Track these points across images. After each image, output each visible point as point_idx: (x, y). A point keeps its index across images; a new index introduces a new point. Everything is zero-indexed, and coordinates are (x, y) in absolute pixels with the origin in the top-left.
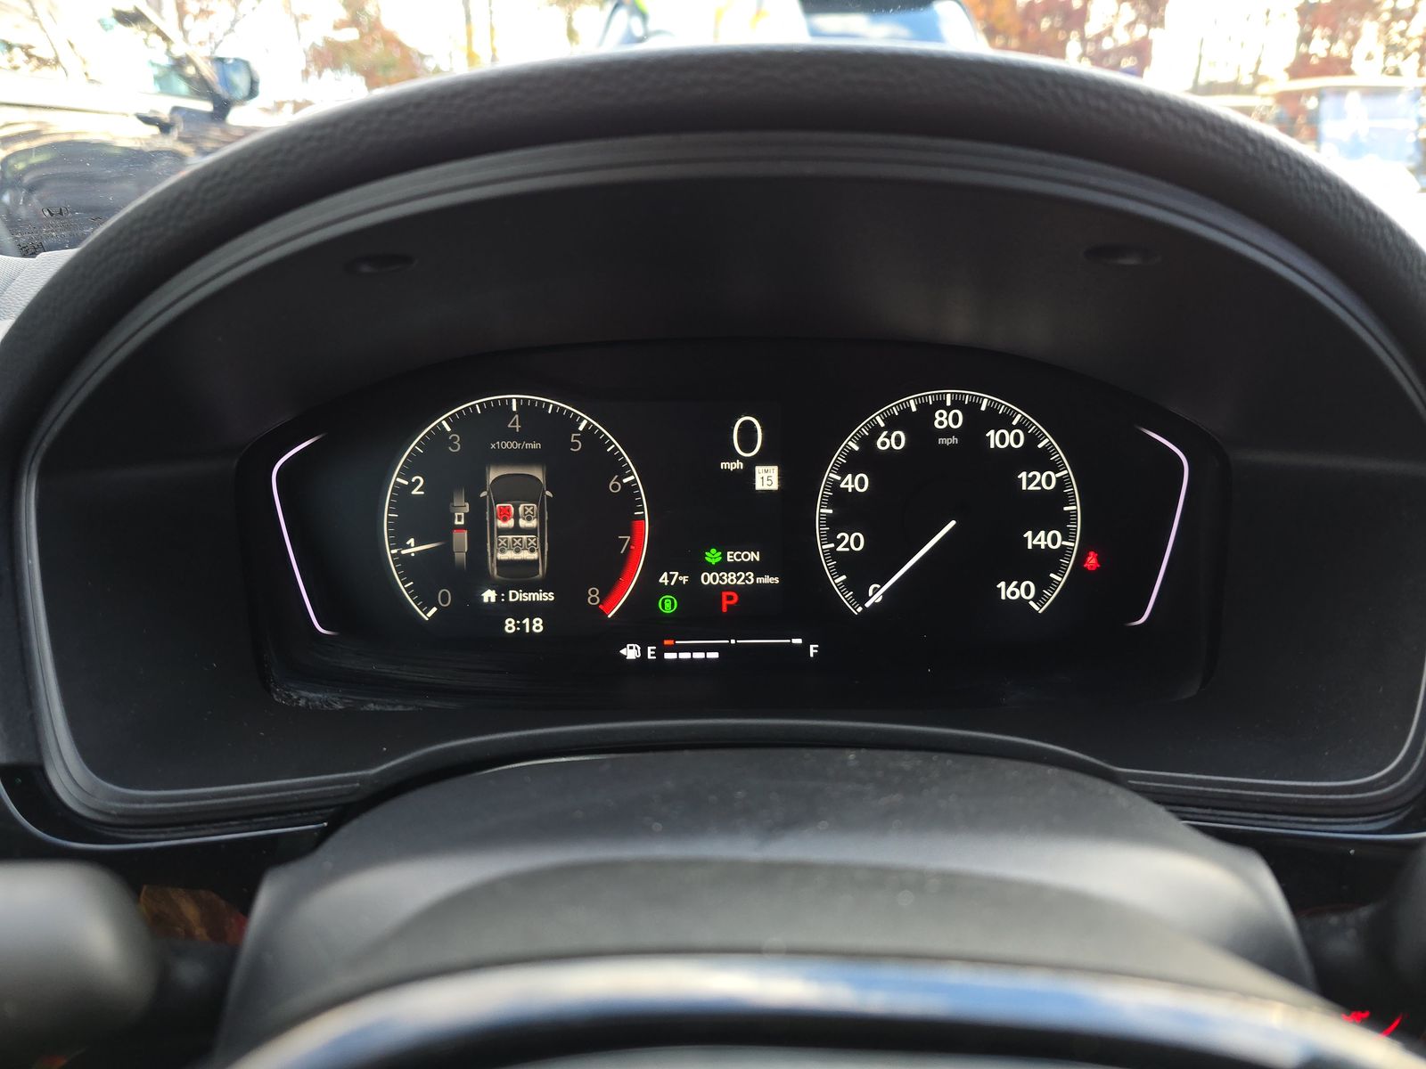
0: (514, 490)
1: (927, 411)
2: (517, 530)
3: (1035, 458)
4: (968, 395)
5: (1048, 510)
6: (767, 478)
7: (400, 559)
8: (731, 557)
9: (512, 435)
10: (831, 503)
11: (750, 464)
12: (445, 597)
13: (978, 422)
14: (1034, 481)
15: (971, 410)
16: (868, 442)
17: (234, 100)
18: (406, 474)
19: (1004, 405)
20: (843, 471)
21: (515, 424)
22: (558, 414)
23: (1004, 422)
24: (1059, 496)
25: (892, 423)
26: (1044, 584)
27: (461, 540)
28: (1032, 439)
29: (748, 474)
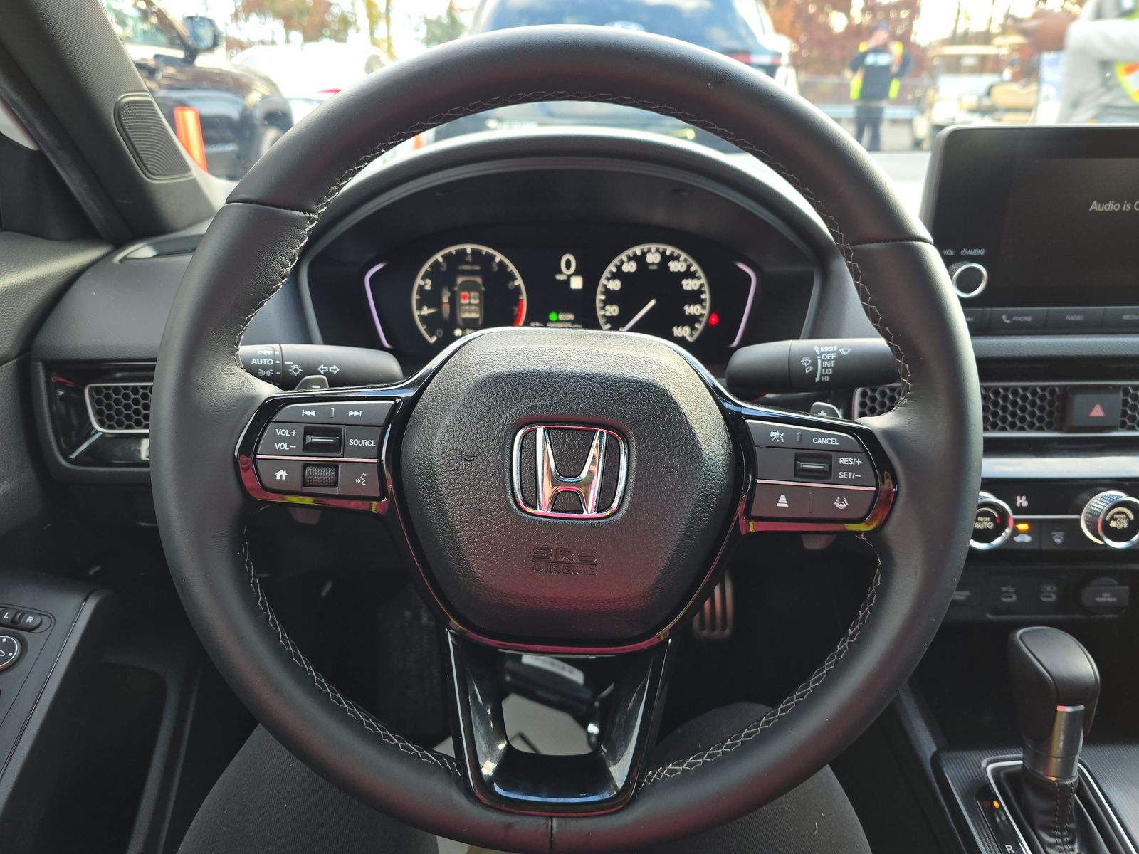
0: (469, 287)
1: (644, 254)
2: (470, 304)
3: (689, 275)
4: (662, 247)
5: (695, 297)
6: (577, 283)
7: (422, 317)
8: (561, 317)
9: (467, 263)
10: (603, 293)
11: (569, 277)
12: (439, 333)
13: (666, 259)
14: (689, 285)
15: (663, 254)
16: (619, 267)
17: (200, 50)
18: (423, 279)
19: (677, 252)
20: (608, 279)
21: (469, 259)
22: (488, 255)
23: (677, 258)
24: (700, 292)
25: (630, 259)
26: (693, 328)
27: (446, 309)
28: (689, 267)
29: (568, 282)
